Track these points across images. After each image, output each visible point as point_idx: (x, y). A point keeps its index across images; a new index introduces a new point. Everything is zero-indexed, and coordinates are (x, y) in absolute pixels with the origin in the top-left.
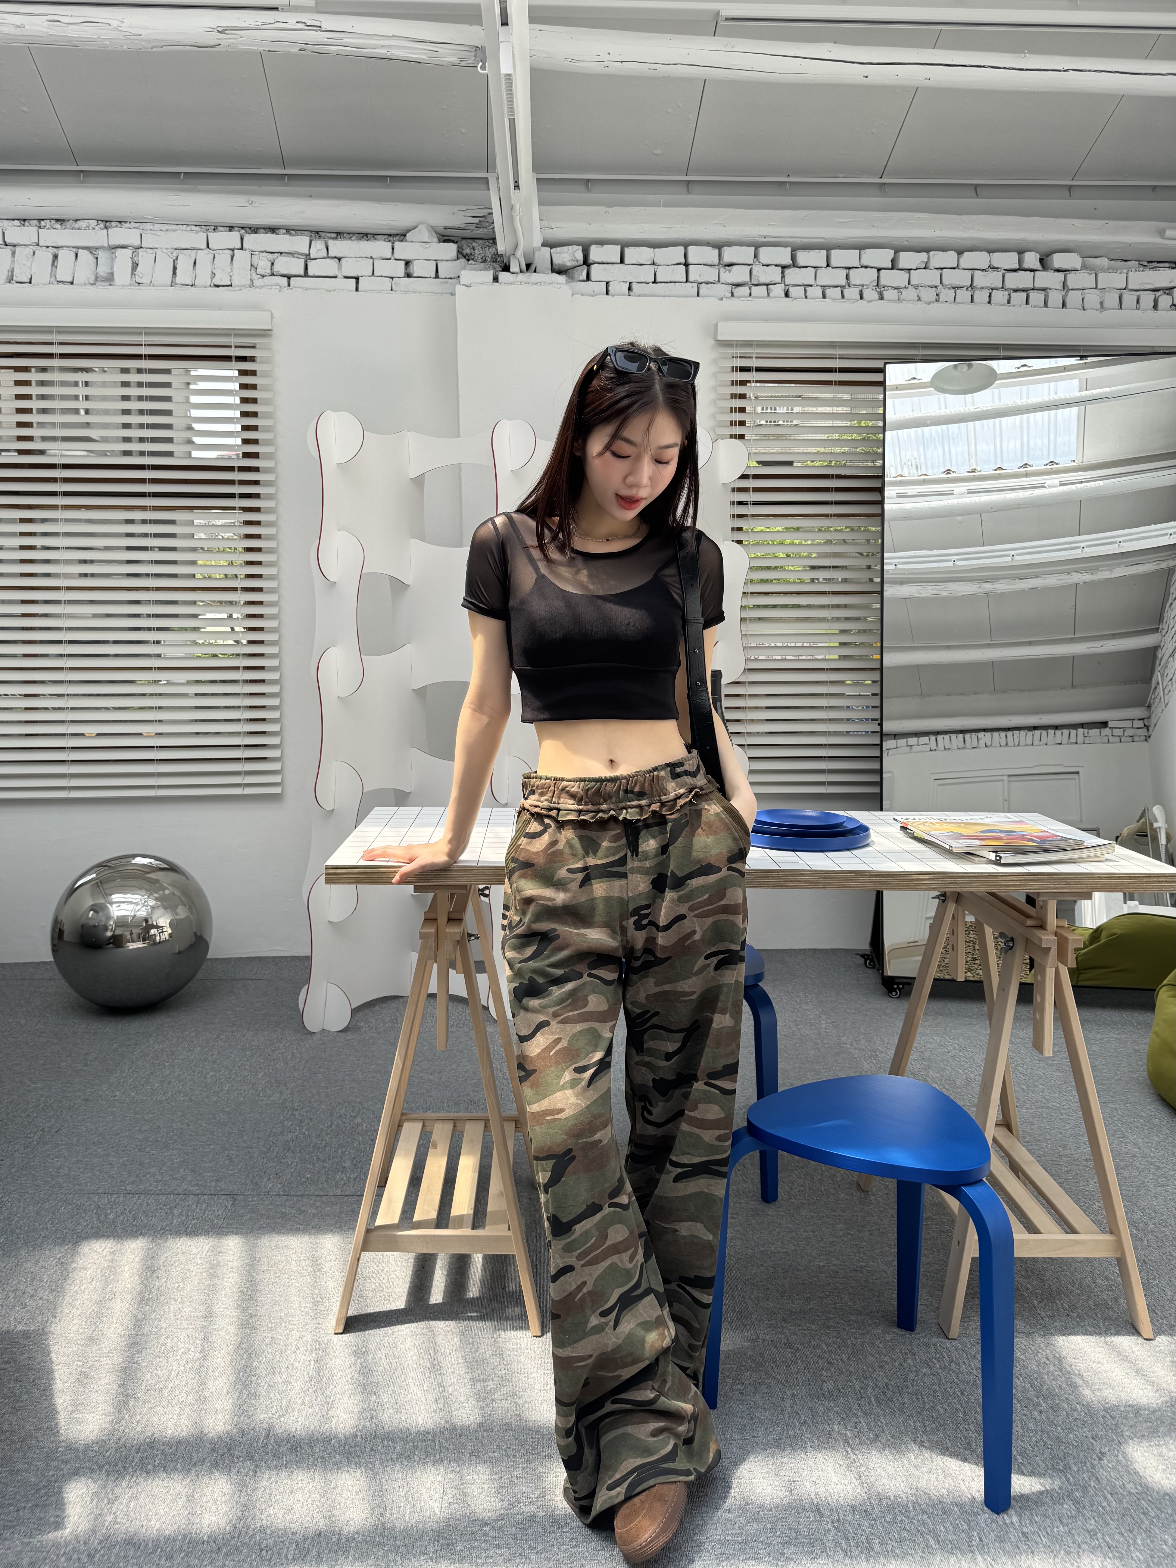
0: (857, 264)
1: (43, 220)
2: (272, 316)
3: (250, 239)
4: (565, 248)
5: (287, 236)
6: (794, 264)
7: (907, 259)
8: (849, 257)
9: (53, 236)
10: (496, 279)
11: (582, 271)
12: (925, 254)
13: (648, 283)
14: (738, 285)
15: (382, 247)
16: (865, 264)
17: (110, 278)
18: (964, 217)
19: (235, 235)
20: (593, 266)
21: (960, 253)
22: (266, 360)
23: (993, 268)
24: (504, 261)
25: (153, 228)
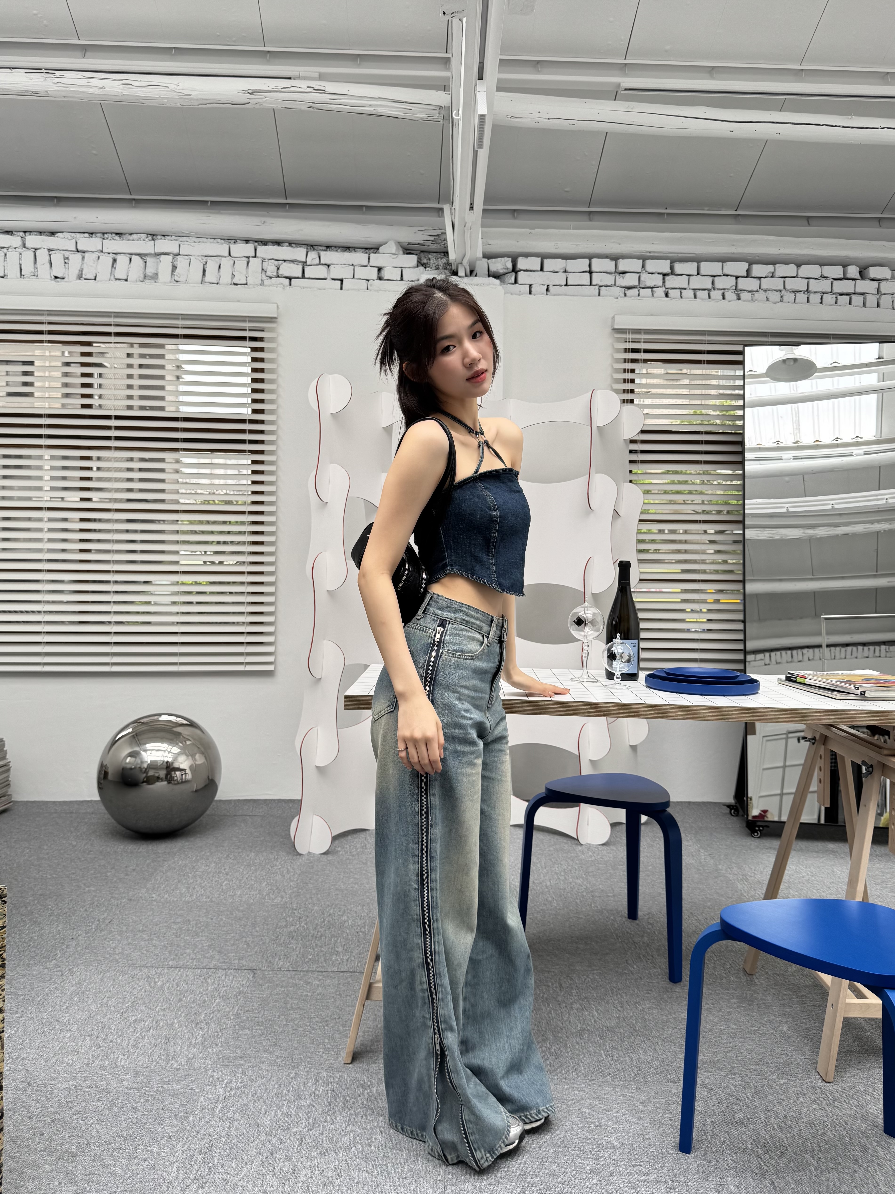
0: (720, 273)
1: (106, 233)
2: (278, 307)
3: (261, 250)
4: (499, 259)
5: (290, 248)
6: (673, 273)
7: (758, 270)
8: (714, 268)
9: (113, 245)
11: (511, 276)
12: (771, 266)
13: (561, 286)
14: (629, 288)
15: (360, 257)
16: (727, 273)
17: (155, 277)
18: (801, 239)
19: (250, 247)
20: (519, 273)
21: (798, 266)
22: (272, 340)
23: (824, 277)
24: (454, 268)
25: (188, 240)
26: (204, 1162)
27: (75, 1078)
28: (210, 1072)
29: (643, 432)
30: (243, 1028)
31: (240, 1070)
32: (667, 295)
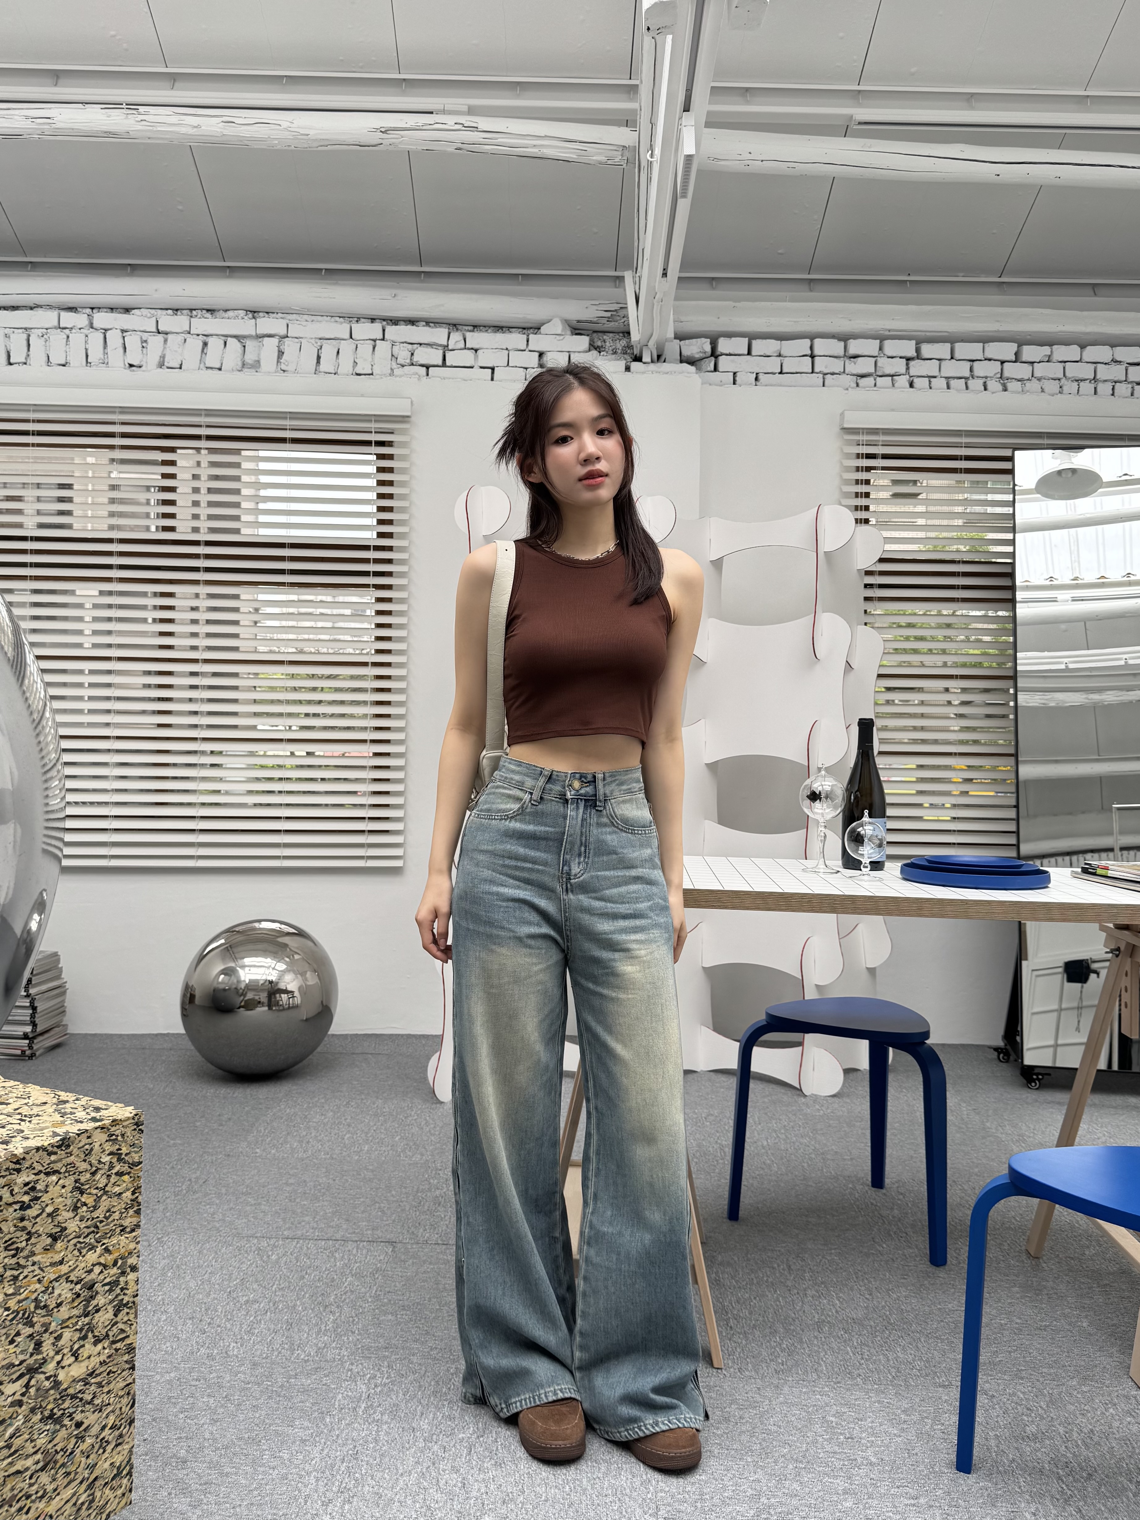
0: (980, 357)
1: (195, 310)
2: (412, 402)
3: (391, 330)
4: (694, 340)
5: (427, 328)
6: (919, 356)
7: (1030, 352)
8: (974, 350)
9: (203, 324)
10: (628, 369)
11: (710, 362)
12: (1047, 347)
13: (774, 374)
14: (863, 376)
15: (516, 339)
16: (990, 356)
17: (256, 365)
18: (1086, 313)
19: (378, 326)
20: (721, 358)
21: (1083, 347)
22: (404, 445)
23: (1117, 362)
24: (636, 351)
25: (299, 318)
26: (349, 1472)
27: (177, 1369)
28: (347, 1365)
29: (882, 560)
30: (386, 1313)
31: (386, 1363)
32: (911, 385)
